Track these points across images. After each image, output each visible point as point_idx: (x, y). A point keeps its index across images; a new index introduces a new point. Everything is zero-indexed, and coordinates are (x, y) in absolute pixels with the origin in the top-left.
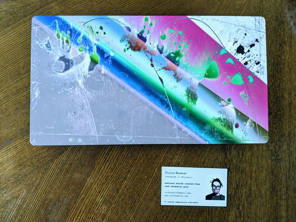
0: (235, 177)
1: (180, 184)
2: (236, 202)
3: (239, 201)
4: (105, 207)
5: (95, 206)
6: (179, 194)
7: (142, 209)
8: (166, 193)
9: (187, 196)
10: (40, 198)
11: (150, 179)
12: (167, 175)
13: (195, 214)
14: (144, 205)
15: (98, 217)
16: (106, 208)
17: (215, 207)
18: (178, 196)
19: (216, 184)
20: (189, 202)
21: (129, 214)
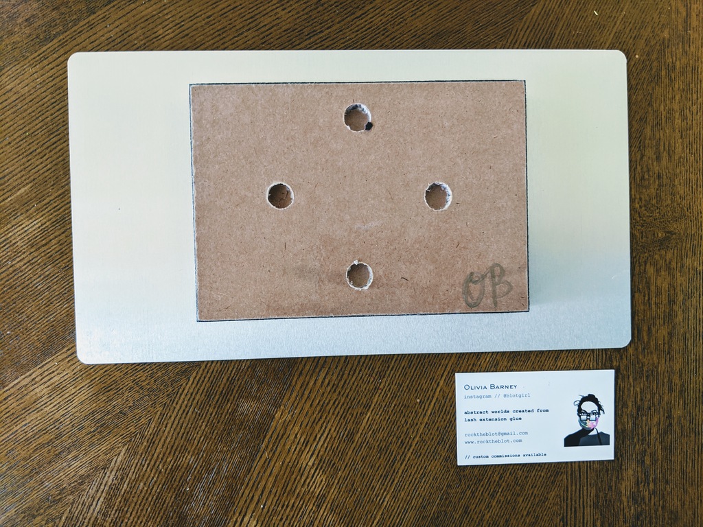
0: (632, 389)
1: (500, 414)
2: (637, 447)
3: (642, 444)
4: (322, 478)
5: (298, 478)
6: (500, 438)
7: (411, 477)
8: (469, 435)
9: (520, 441)
10: (160, 467)
11: (427, 405)
12: (470, 393)
13: (539, 483)
14: (416, 469)
15: (306, 501)
16: (324, 480)
17: (587, 462)
18: (499, 441)
19: (589, 407)
20: (524, 456)
21: (382, 491)
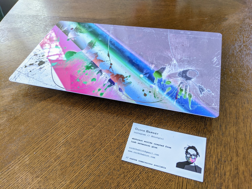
1: (148, 143)
4: (63, 149)
5: (55, 146)
6: (145, 153)
7: (99, 160)
8: (131, 148)
9: (154, 158)
11: (118, 132)
12: (137, 131)
14: (103, 156)
15: (52, 157)
16: (64, 150)
18: (144, 155)
19: (191, 151)
20: (154, 165)
21: (84, 162)
